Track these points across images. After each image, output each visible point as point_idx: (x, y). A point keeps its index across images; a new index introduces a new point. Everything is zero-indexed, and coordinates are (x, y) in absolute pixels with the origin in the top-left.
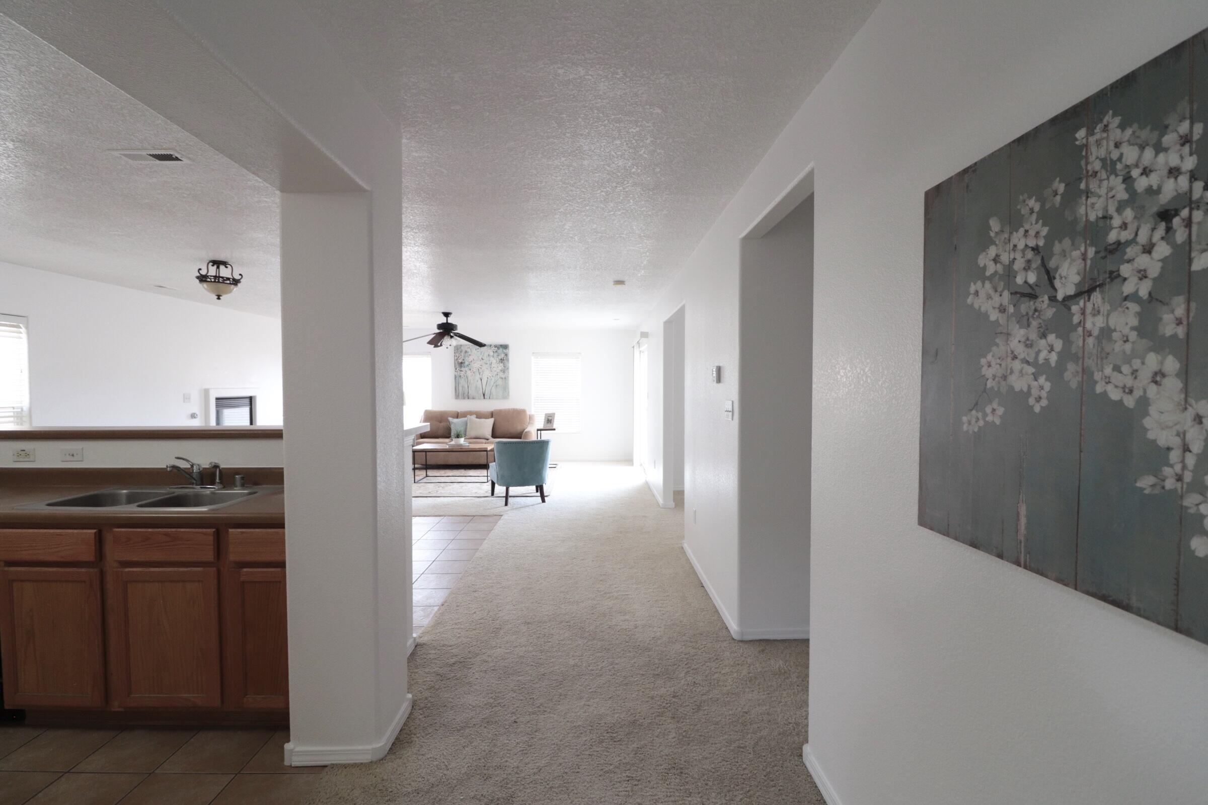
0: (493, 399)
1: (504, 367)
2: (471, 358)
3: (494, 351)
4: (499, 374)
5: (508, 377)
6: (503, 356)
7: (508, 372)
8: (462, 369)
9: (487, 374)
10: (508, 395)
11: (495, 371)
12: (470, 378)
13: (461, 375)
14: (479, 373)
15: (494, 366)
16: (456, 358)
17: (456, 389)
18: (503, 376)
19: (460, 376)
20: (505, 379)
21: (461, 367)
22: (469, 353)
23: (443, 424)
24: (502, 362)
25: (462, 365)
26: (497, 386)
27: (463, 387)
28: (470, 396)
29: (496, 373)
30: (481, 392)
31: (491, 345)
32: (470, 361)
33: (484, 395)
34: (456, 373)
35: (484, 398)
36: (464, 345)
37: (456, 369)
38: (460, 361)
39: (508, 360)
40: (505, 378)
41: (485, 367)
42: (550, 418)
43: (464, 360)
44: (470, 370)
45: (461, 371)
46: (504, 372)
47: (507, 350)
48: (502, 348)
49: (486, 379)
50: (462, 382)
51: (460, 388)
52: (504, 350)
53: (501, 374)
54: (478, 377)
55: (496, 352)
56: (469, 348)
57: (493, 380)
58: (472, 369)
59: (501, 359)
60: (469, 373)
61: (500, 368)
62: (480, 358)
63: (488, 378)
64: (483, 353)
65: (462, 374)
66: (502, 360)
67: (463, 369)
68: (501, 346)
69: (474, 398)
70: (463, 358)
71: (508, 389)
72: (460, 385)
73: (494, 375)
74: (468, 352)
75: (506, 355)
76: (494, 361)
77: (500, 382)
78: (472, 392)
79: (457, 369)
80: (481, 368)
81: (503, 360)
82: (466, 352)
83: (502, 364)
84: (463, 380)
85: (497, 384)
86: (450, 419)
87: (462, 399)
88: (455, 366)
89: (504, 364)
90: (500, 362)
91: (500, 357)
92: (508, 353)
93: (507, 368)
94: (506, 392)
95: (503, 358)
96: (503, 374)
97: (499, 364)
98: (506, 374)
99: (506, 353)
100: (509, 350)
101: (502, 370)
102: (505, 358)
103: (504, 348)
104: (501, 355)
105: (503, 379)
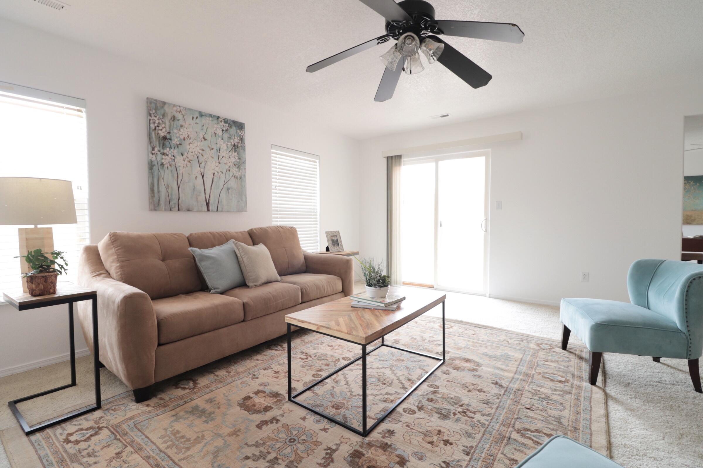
0: (221, 211)
1: (239, 159)
2: (184, 133)
3: (224, 129)
4: (231, 169)
5: (244, 175)
6: (236, 140)
7: (245, 169)
8: (165, 151)
9: (211, 167)
11: (226, 164)
12: (181, 171)
13: (163, 161)
14: (200, 164)
15: (224, 154)
16: (152, 126)
17: (152, 190)
18: (238, 174)
19: (162, 164)
20: (241, 179)
21: (164, 146)
22: (181, 122)
23: (176, 264)
24: (235, 150)
25: (167, 143)
26: (228, 189)
27: (167, 187)
28: (182, 205)
29: (227, 167)
30: (202, 197)
31: (218, 118)
32: (182, 137)
33: (208, 204)
34: (153, 158)
35: (208, 210)
36: (169, 104)
37: (153, 149)
38: (162, 134)
39: (244, 150)
41: (208, 153)
42: (335, 239)
43: (169, 133)
44: (182, 155)
45: (163, 154)
46: (239, 167)
47: (243, 132)
48: (236, 126)
49: (212, 176)
50: (167, 176)
51: (163, 189)
52: (238, 131)
53: (234, 170)
54: (197, 170)
55: (227, 130)
56: (180, 111)
57: (223, 179)
58: (185, 154)
59: (234, 145)
60: (179, 159)
61: (233, 160)
62: (202, 137)
63: (214, 174)
64: (204, 127)
65: (167, 160)
66: (235, 147)
67: (167, 150)
68: (235, 122)
69: (189, 210)
70: (168, 130)
71: (246, 196)
72: (162, 182)
73: (224, 172)
74: (178, 120)
75: (242, 140)
76: (224, 147)
77: (233, 183)
78: (186, 198)
79: (156, 149)
80: (203, 155)
81: (238, 147)
82: (174, 118)
83: (236, 154)
84: (167, 172)
85: (229, 186)
86: (197, 251)
87: (165, 210)
88: (151, 143)
89: (238, 154)
90: (232, 149)
91: (231, 141)
92: (244, 137)
93: (243, 161)
94: (242, 200)
95: (236, 144)
96: (237, 170)
97: (231, 153)
98: (241, 171)
99: (241, 137)
100: (245, 133)
101: (235, 163)
102: (239, 145)
103: (238, 127)
104: (233, 138)
105: (237, 178)
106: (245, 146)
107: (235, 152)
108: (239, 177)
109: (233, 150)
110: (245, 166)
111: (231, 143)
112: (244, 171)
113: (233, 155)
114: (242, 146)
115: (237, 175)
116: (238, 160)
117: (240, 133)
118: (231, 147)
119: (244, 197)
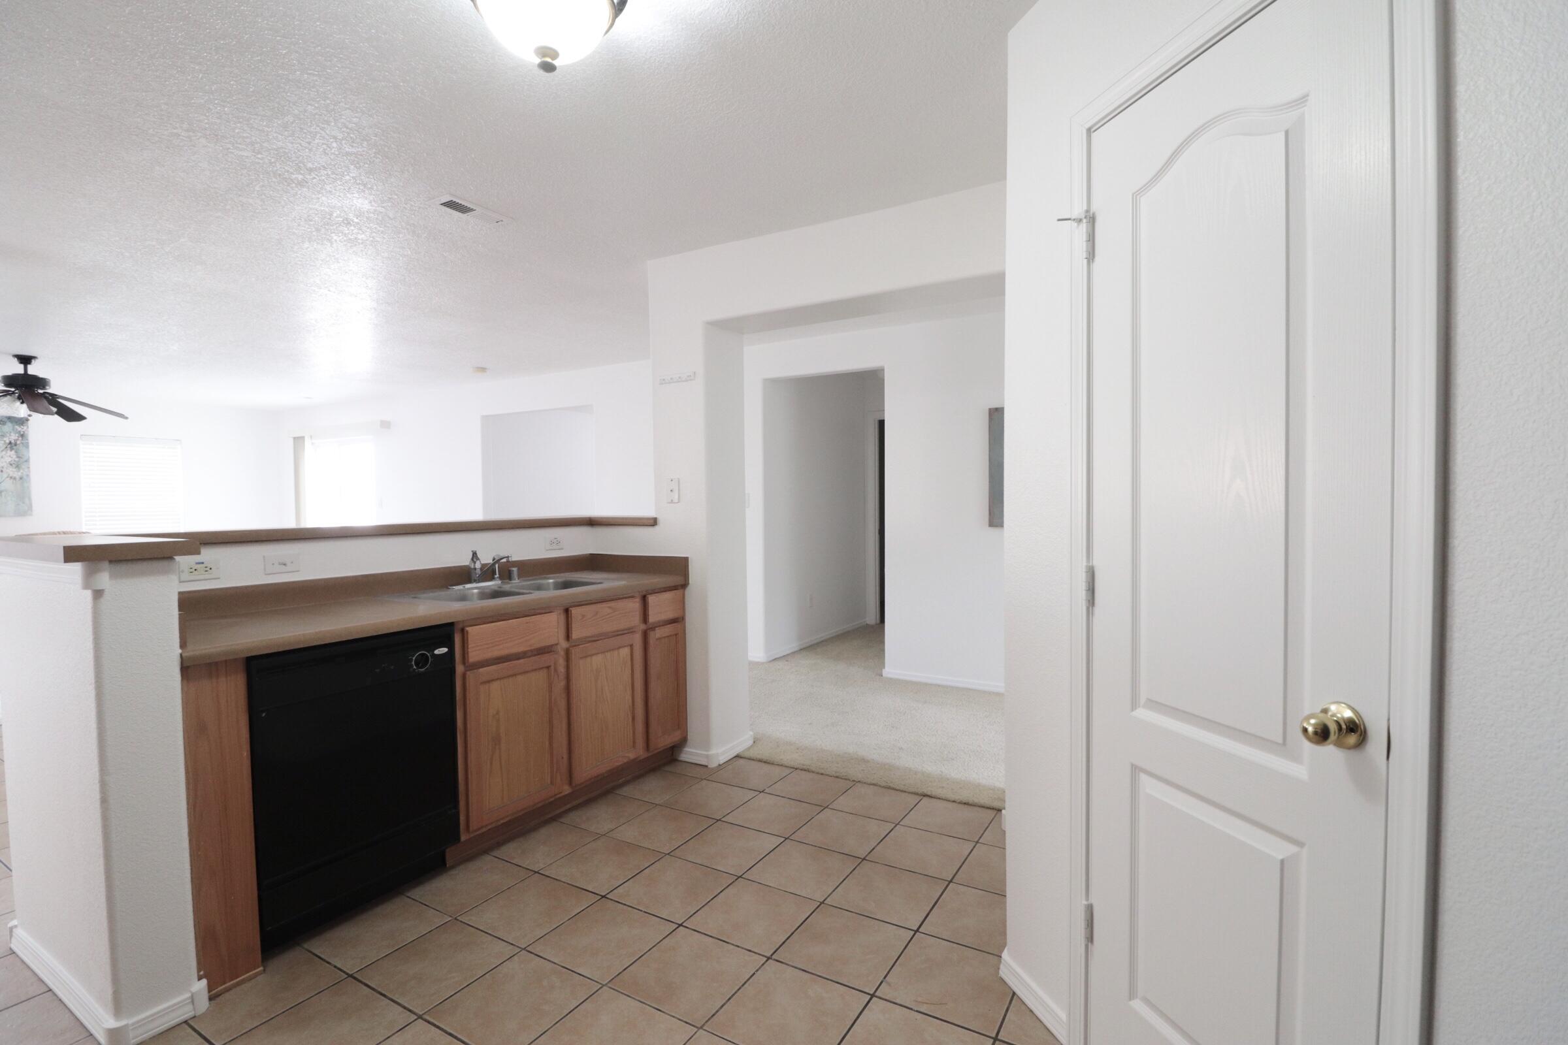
1: (18, 457)
5: (28, 476)
6: (13, 437)
7: (29, 468)
10: (30, 507)
18: (17, 475)
20: (22, 480)
24: (12, 449)
39: (27, 446)
40: (21, 478)
46: (18, 467)
47: (25, 428)
48: (12, 422)
52: (17, 427)
53: (12, 471)
59: (10, 443)
61: (8, 459)
66: (12, 445)
71: (30, 499)
75: (23, 436)
77: (8, 485)
81: (16, 445)
83: (13, 452)
89: (16, 452)
90: (6, 447)
91: (5, 439)
92: (26, 432)
93: (25, 459)
94: (24, 503)
95: (13, 441)
96: (14, 470)
97: (4, 453)
98: (21, 471)
99: (22, 433)
100: (28, 427)
101: (12, 463)
102: (18, 442)
103: (16, 422)
104: (8, 435)
105: (15, 479)
106: (28, 443)
107: (11, 450)
108: (18, 477)
109: (8, 448)
110: (29, 464)
111: (5, 441)
112: (26, 470)
113: (8, 454)
114: (22, 443)
115: (15, 475)
116: (17, 459)
117: (19, 429)
118: (5, 446)
119: (27, 500)
